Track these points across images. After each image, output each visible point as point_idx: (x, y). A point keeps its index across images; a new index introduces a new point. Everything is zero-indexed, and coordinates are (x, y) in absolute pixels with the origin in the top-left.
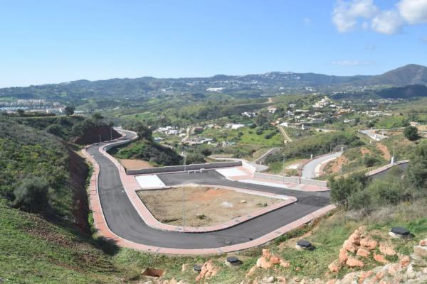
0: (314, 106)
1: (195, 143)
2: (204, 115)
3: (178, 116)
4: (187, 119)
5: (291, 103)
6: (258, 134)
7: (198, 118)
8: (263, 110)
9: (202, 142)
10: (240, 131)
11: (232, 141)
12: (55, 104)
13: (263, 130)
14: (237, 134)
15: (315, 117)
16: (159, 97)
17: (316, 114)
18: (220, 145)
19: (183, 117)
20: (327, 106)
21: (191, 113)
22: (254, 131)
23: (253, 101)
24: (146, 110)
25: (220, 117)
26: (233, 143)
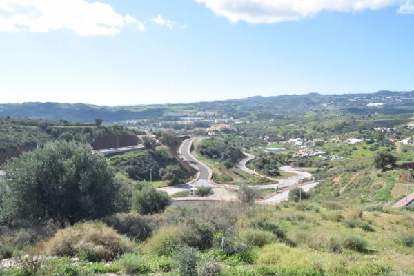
1: (307, 154)
2: (339, 129)
3: (314, 129)
4: (322, 132)
6: (371, 150)
7: (333, 131)
9: (314, 154)
10: (356, 146)
11: (343, 155)
12: (224, 116)
13: (378, 146)
14: (351, 149)
16: (316, 111)
18: (328, 159)
19: (319, 130)
21: (328, 127)
22: (369, 146)
23: (397, 117)
24: (293, 123)
25: (353, 131)
26: (342, 158)
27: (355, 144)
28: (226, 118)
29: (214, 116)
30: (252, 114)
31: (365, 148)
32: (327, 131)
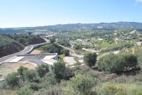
0: (130, 33)
1: (86, 44)
2: (92, 36)
3: (84, 36)
4: (87, 36)
5: (122, 32)
6: (107, 42)
8: (112, 34)
9: (89, 44)
11: (98, 44)
13: (109, 41)
14: (100, 42)
15: (129, 37)
16: (81, 29)
17: (130, 36)
18: (94, 46)
20: (135, 33)
22: (106, 41)
23: (110, 31)
24: (76, 34)
25: (98, 36)
26: (98, 45)
27: (101, 40)
28: (50, 32)
29: (46, 32)
30: (60, 31)
31: (105, 42)
32: (89, 36)
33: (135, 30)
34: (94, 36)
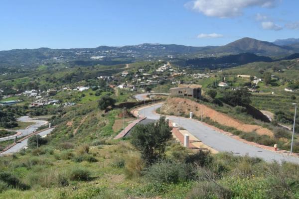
0: (157, 70)
1: (42, 104)
2: (69, 79)
3: (47, 81)
4: (54, 82)
5: (141, 68)
6: (96, 95)
7: (64, 82)
8: (118, 74)
9: (49, 103)
10: (84, 93)
11: (74, 102)
13: (101, 91)
14: (80, 95)
15: (153, 80)
16: (48, 64)
17: (154, 77)
18: (62, 106)
19: (51, 81)
20: (167, 70)
21: (60, 78)
22: (94, 92)
23: (114, 67)
24: (27, 75)
25: (81, 80)
26: (74, 104)
27: (83, 91)
31: (91, 94)
32: (58, 82)
33: (168, 64)
34: (72, 81)
